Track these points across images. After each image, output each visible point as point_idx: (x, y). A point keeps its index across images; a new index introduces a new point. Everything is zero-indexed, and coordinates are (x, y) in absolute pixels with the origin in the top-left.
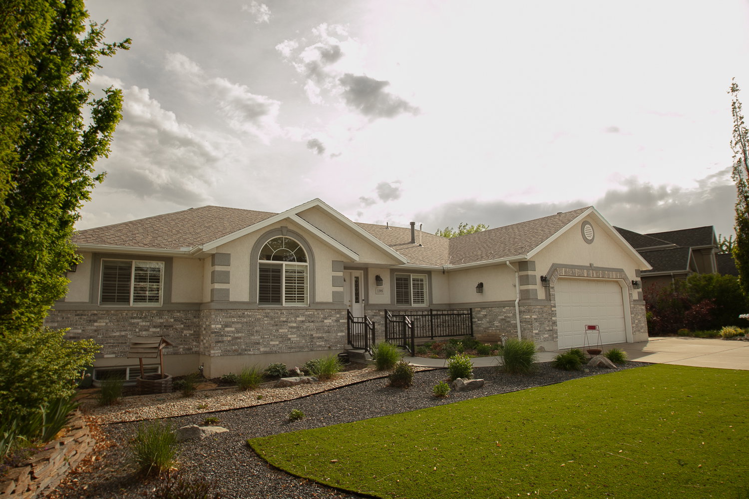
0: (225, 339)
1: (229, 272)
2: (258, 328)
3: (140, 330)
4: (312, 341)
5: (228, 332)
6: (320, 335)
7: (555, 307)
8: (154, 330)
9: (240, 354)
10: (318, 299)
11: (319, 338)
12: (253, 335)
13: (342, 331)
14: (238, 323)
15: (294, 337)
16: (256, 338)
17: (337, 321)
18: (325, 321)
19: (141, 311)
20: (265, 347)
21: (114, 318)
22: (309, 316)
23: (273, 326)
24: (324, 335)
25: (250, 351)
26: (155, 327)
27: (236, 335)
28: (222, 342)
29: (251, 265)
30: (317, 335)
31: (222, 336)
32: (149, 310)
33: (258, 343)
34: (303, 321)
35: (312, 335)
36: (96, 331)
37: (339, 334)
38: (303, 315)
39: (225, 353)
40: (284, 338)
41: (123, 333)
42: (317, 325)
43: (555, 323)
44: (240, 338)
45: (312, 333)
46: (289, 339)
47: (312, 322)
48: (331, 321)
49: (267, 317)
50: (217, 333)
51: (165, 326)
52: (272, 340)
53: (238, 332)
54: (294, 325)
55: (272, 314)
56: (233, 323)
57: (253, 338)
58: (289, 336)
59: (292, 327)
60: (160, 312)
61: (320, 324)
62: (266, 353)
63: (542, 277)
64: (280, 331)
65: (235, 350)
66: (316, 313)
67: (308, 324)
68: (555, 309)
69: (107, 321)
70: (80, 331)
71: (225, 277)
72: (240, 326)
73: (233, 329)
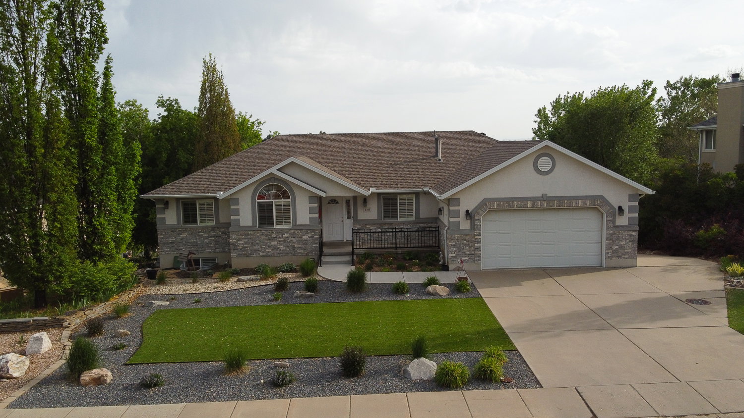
0: (238, 247)
1: (239, 209)
2: (258, 242)
3: (204, 239)
4: (294, 250)
5: (240, 244)
6: (300, 246)
7: (479, 235)
8: (211, 238)
9: (248, 256)
10: (299, 223)
11: (299, 248)
12: (255, 246)
13: (316, 244)
14: (245, 238)
15: (281, 247)
16: (257, 247)
17: (312, 237)
18: (303, 237)
19: (203, 228)
20: (263, 252)
21: (190, 232)
22: (291, 234)
23: (267, 240)
24: (303, 246)
25: (253, 254)
26: (211, 237)
27: (245, 246)
28: (237, 249)
29: (252, 203)
30: (298, 246)
31: (237, 246)
32: (207, 227)
33: (258, 250)
34: (287, 237)
35: (294, 246)
36: (182, 239)
37: (314, 245)
38: (287, 233)
39: (239, 256)
40: (275, 248)
41: (195, 241)
42: (297, 239)
43: (478, 249)
44: (247, 247)
45: (294, 244)
46: (279, 248)
47: (294, 237)
48: (307, 237)
49: (263, 235)
50: (234, 245)
51: (217, 237)
52: (267, 249)
53: (246, 244)
54: (282, 239)
55: (266, 233)
56: (242, 239)
57: (255, 247)
58: (278, 246)
59: (280, 241)
60: (213, 228)
61: (300, 239)
62: (263, 256)
63: (467, 211)
64: (272, 243)
65: (245, 254)
66: (296, 232)
67: (291, 239)
68: (480, 237)
69: (187, 234)
70: (174, 239)
71: (237, 212)
72: (247, 240)
73: (243, 242)
